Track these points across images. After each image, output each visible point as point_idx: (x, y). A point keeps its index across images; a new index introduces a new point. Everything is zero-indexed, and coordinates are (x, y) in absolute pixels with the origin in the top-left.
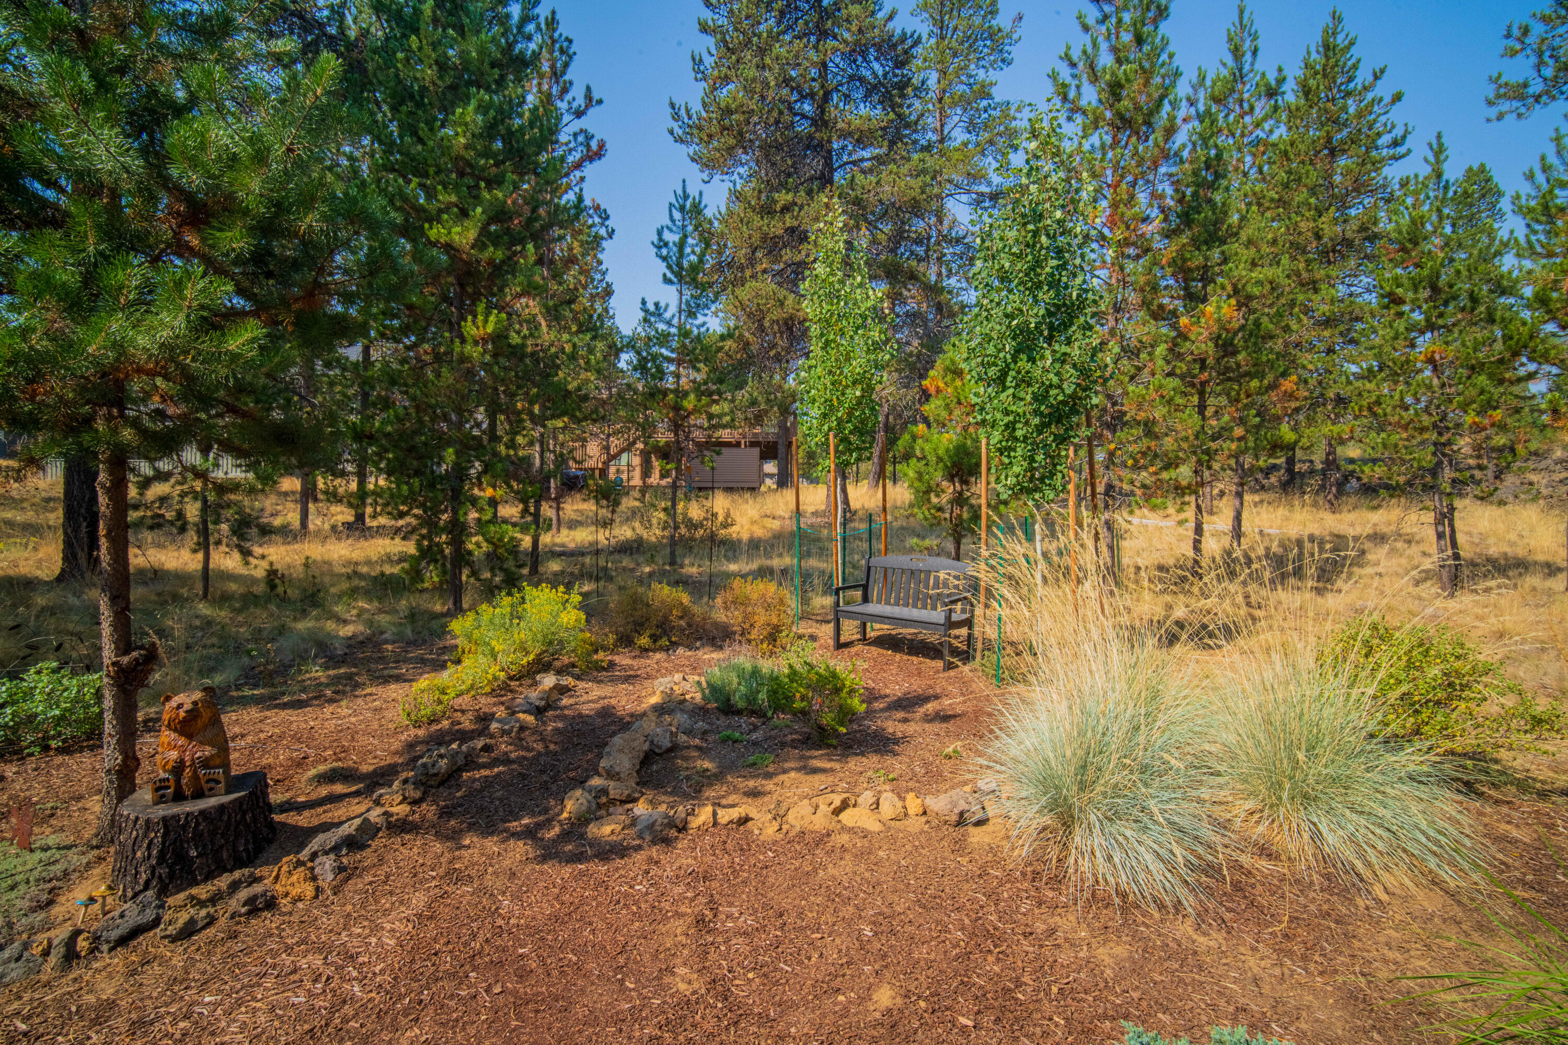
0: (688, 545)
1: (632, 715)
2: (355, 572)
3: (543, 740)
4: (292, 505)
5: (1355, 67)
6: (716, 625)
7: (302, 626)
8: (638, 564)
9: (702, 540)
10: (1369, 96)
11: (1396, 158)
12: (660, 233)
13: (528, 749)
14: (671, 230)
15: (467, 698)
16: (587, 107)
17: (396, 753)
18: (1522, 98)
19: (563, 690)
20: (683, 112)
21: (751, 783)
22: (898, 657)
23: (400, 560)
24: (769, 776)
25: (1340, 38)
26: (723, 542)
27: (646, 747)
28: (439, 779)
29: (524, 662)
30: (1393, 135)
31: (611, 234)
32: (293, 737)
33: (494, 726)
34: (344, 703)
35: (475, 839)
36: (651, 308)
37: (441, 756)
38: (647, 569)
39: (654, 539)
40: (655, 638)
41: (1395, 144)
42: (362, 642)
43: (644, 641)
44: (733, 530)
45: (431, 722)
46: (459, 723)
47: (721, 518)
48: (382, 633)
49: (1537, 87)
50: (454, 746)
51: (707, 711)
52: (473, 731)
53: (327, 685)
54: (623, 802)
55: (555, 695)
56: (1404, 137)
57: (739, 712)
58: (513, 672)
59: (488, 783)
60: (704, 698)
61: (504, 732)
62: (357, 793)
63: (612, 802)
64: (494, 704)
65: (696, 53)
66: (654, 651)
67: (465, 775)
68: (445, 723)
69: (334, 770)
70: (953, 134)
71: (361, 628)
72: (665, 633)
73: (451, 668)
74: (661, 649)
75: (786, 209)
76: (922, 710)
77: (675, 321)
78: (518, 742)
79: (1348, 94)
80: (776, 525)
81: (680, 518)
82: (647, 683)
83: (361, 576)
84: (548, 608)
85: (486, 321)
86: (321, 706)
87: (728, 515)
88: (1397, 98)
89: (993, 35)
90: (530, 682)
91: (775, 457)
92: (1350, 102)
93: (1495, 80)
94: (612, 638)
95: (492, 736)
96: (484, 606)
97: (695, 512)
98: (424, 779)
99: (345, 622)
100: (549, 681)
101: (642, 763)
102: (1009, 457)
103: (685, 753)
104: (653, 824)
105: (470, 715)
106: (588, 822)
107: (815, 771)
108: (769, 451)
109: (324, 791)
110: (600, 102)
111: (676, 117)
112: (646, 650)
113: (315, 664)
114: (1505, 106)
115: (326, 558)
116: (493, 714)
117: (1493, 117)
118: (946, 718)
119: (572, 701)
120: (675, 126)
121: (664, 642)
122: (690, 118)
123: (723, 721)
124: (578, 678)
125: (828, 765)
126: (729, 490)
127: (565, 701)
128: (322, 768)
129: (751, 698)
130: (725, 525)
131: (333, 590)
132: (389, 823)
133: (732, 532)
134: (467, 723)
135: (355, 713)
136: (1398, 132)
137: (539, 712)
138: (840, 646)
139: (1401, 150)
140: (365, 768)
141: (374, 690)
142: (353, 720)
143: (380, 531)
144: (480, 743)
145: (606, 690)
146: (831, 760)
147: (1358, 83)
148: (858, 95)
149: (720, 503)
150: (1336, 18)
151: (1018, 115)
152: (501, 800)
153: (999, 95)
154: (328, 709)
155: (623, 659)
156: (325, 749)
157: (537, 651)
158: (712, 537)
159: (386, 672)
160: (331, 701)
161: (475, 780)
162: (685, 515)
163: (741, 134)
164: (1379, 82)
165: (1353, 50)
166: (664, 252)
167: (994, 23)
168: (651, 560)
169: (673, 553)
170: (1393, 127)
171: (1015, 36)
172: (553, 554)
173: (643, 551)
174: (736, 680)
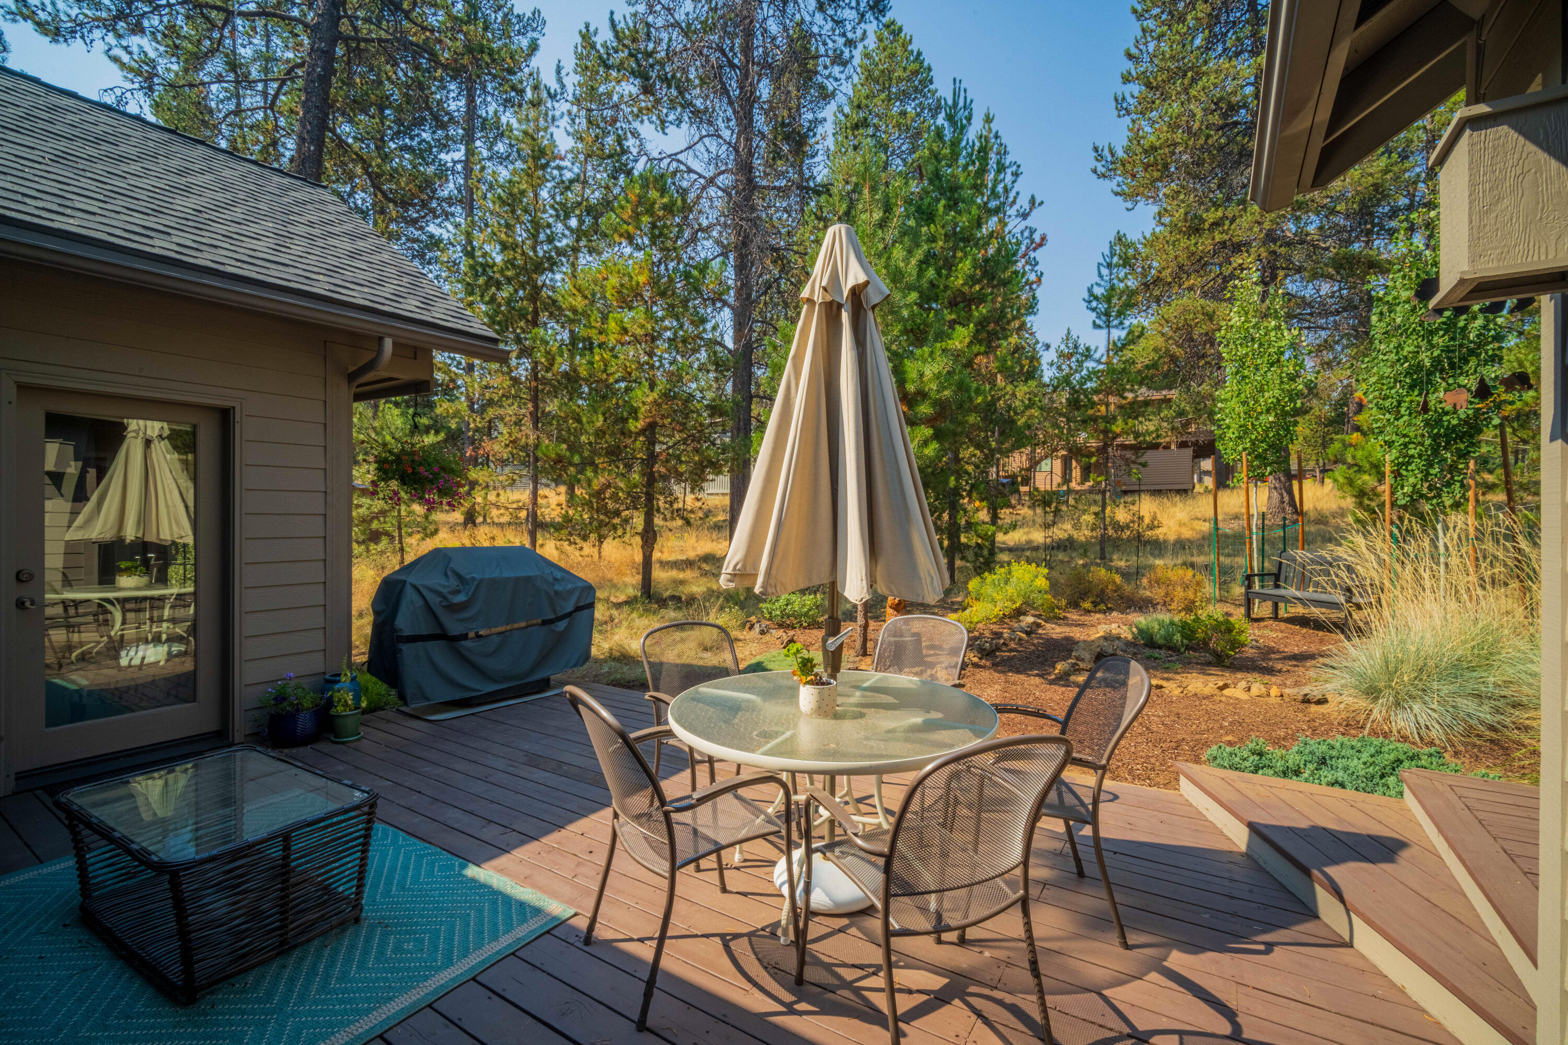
0: (1117, 544)
3: (1034, 644)
6: (1142, 599)
8: (1072, 558)
9: (1129, 540)
12: (1090, 288)
13: (1028, 647)
14: (1099, 285)
15: (985, 623)
16: (1031, 210)
19: (1038, 625)
20: (1106, 153)
21: (1165, 675)
22: (1304, 631)
24: (1178, 673)
26: (1148, 542)
27: (1097, 652)
29: (1013, 607)
33: (1005, 636)
37: (986, 642)
38: (1081, 562)
39: (1083, 539)
40: (1095, 604)
43: (1087, 605)
44: (1158, 531)
47: (1147, 521)
50: (989, 640)
51: (1137, 644)
55: (1034, 628)
57: (1160, 647)
58: (1007, 612)
59: (1011, 656)
60: (1134, 637)
61: (1011, 639)
63: (1082, 669)
64: (1001, 627)
65: (1119, 97)
66: (1095, 612)
67: (998, 653)
72: (1102, 601)
74: (1100, 611)
77: (1104, 359)
78: (1020, 645)
81: (1108, 520)
82: (1092, 626)
87: (1154, 518)
90: (1019, 617)
94: (1064, 602)
95: (1006, 640)
97: (1122, 515)
98: (980, 651)
100: (1029, 619)
101: (1096, 658)
105: (989, 631)
106: (1069, 675)
107: (1210, 675)
108: (1206, 448)
110: (1041, 203)
111: (1100, 157)
112: (1089, 611)
116: (1002, 631)
119: (1045, 631)
120: (1098, 165)
121: (1102, 607)
122: (1114, 156)
123: (1147, 650)
124: (1046, 620)
125: (1220, 674)
126: (1157, 493)
127: (1041, 630)
130: (1152, 527)
133: (1160, 533)
137: (1028, 633)
144: (1001, 641)
145: (1067, 629)
146: (1223, 672)
149: (1147, 506)
152: (1020, 663)
155: (1073, 616)
157: (1019, 603)
158: (1139, 537)
161: (1003, 656)
162: (1112, 518)
166: (1094, 304)
168: (1085, 554)
169: (1102, 550)
172: (1002, 550)
173: (1075, 550)
174: (1157, 627)
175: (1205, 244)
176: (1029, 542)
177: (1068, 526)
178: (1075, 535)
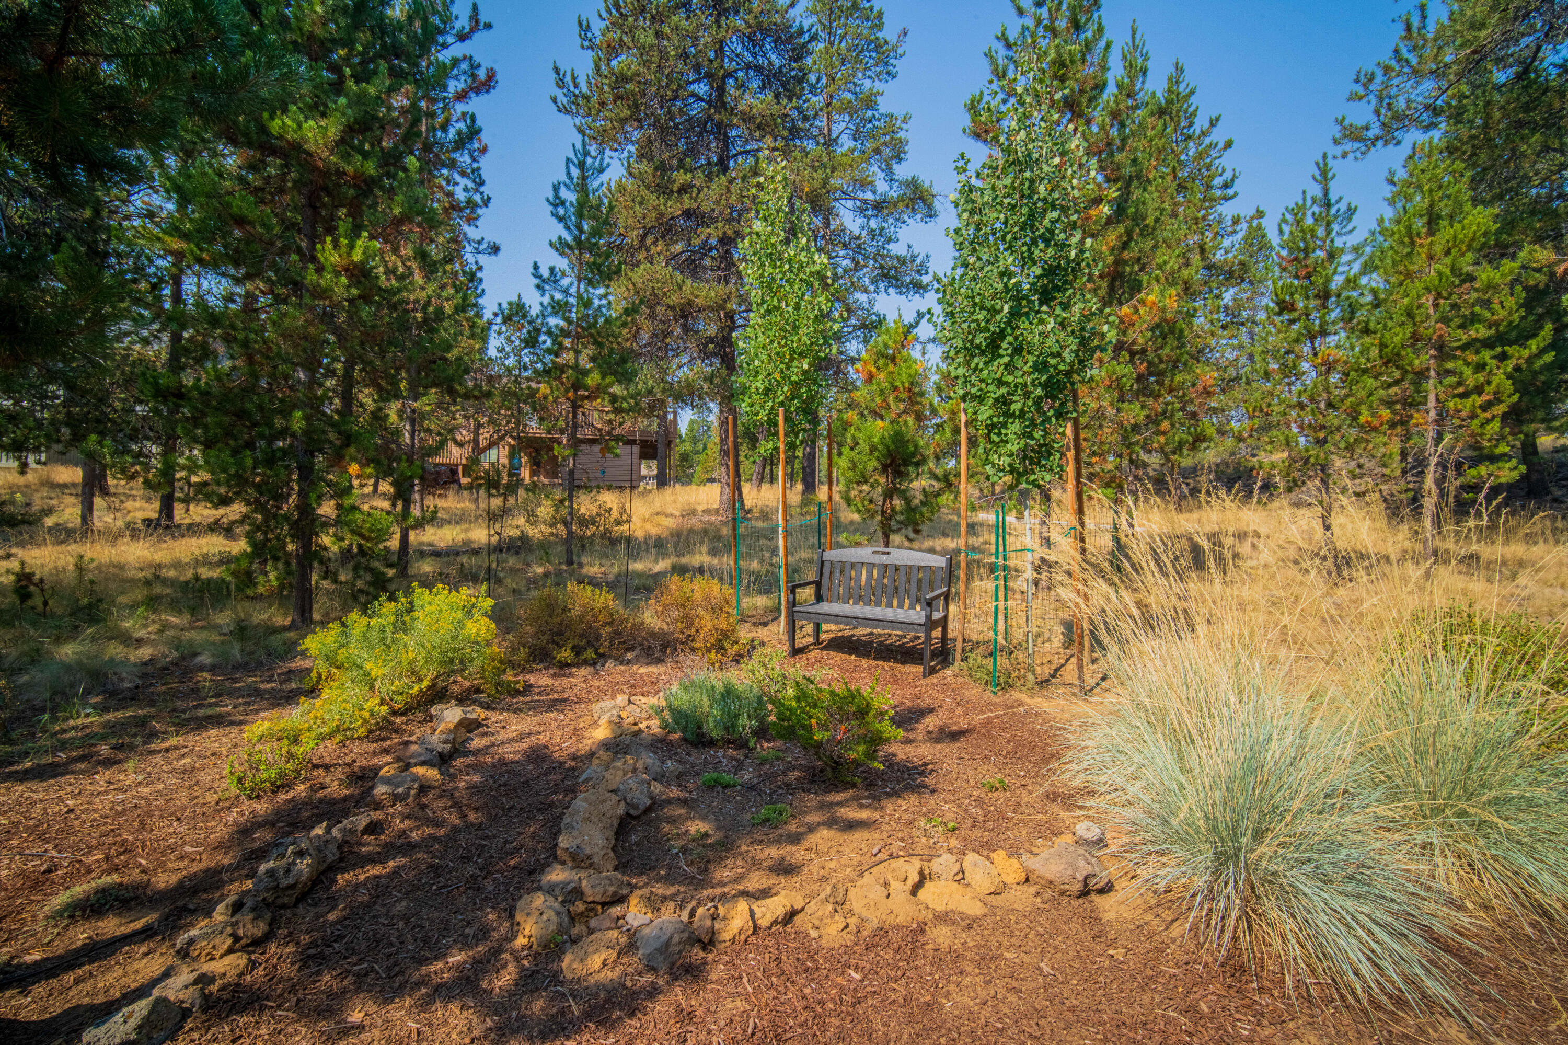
0: (583, 544)
1: (574, 757)
2: (157, 577)
3: (456, 805)
4: (72, 500)
5: (1194, 114)
6: (651, 632)
7: (68, 651)
8: (528, 565)
9: (596, 538)
10: (1207, 141)
11: (1227, 199)
12: (556, 188)
13: (438, 824)
14: (568, 188)
15: (331, 745)
16: (472, 31)
17: (219, 846)
18: (1359, 139)
19: (469, 726)
20: (568, 79)
21: (774, 852)
22: (865, 662)
23: (221, 562)
24: (796, 839)
25: (1182, 87)
26: (620, 540)
27: (621, 810)
28: (297, 892)
29: (415, 690)
30: (1224, 177)
31: (487, 202)
32: (31, 831)
33: (381, 790)
34: (130, 765)
35: (371, 1007)
36: (545, 273)
37: (300, 854)
38: (540, 570)
39: (540, 537)
40: (577, 650)
41: (1226, 186)
42: (165, 669)
43: (566, 654)
44: (630, 527)
45: (277, 789)
46: (323, 787)
47: (615, 514)
48: (196, 655)
49: (1375, 131)
50: (319, 831)
51: (670, 744)
52: (345, 799)
53: (104, 737)
54: (606, 905)
55: (462, 735)
56: (1232, 180)
57: (712, 743)
58: (400, 702)
59: (380, 888)
60: (663, 727)
61: (397, 798)
62: (146, 934)
63: (591, 909)
64: (374, 754)
65: (583, 18)
66: (578, 666)
67: (342, 879)
68: (301, 789)
69: (103, 892)
70: (840, 141)
71: (164, 649)
72: (589, 645)
73: (305, 704)
74: (585, 663)
75: (683, 190)
76: (921, 726)
77: (573, 290)
78: (419, 813)
79: (1188, 138)
80: (670, 523)
82: (581, 708)
83: (164, 581)
84: (448, 616)
85: (351, 247)
86: (91, 773)
87: (622, 511)
88: (1229, 145)
89: (878, 46)
90: (420, 716)
91: (653, 457)
92: (1191, 144)
93: (1340, 122)
94: (522, 653)
95: (378, 806)
96: (354, 615)
98: (270, 896)
99: (139, 642)
100: (451, 715)
101: (617, 834)
102: (999, 434)
103: (667, 811)
104: (668, 944)
105: (339, 773)
106: (561, 950)
107: (851, 826)
108: (649, 450)
109: (81, 935)
110: (488, 26)
111: (560, 83)
112: (567, 665)
113: (85, 705)
114: (1348, 146)
115: (115, 560)
116: (376, 770)
117: (1339, 154)
118: (955, 736)
119: (485, 741)
120: (559, 94)
121: (590, 654)
122: (576, 86)
123: (697, 757)
124: (487, 707)
125: (864, 815)
127: (477, 743)
128: (79, 890)
129: (729, 725)
130: (618, 523)
131: (122, 599)
132: (206, 997)
134: (335, 787)
135: (149, 780)
136: (1228, 175)
137: (442, 760)
138: (797, 652)
139: (1230, 192)
140: (164, 880)
141: (181, 740)
142: (145, 791)
143: (194, 529)
144: (362, 820)
145: (529, 723)
146: (862, 806)
147: (1197, 129)
148: (755, 84)
149: (612, 499)
150: (1179, 69)
151: (904, 126)
152: (406, 918)
153: (884, 106)
154: (103, 777)
155: (541, 679)
156: (90, 850)
157: (431, 674)
158: (608, 534)
159: (201, 712)
160: (108, 763)
161: (358, 886)
163: (636, 106)
164: (1214, 130)
165: (1193, 99)
166: (561, 211)
167: (880, 35)
168: (543, 560)
169: (569, 552)
170: (1224, 171)
171: (900, 51)
172: (422, 554)
173: (530, 550)
174: (706, 702)
175: (673, 207)
176: (467, 543)
177: (521, 521)
178: (531, 531)
